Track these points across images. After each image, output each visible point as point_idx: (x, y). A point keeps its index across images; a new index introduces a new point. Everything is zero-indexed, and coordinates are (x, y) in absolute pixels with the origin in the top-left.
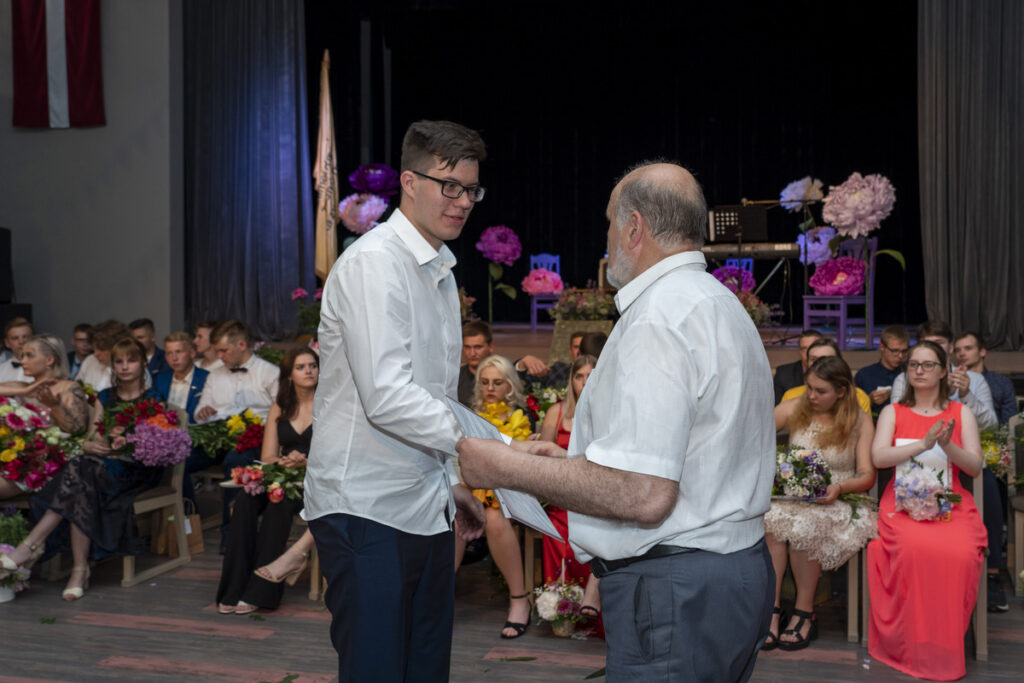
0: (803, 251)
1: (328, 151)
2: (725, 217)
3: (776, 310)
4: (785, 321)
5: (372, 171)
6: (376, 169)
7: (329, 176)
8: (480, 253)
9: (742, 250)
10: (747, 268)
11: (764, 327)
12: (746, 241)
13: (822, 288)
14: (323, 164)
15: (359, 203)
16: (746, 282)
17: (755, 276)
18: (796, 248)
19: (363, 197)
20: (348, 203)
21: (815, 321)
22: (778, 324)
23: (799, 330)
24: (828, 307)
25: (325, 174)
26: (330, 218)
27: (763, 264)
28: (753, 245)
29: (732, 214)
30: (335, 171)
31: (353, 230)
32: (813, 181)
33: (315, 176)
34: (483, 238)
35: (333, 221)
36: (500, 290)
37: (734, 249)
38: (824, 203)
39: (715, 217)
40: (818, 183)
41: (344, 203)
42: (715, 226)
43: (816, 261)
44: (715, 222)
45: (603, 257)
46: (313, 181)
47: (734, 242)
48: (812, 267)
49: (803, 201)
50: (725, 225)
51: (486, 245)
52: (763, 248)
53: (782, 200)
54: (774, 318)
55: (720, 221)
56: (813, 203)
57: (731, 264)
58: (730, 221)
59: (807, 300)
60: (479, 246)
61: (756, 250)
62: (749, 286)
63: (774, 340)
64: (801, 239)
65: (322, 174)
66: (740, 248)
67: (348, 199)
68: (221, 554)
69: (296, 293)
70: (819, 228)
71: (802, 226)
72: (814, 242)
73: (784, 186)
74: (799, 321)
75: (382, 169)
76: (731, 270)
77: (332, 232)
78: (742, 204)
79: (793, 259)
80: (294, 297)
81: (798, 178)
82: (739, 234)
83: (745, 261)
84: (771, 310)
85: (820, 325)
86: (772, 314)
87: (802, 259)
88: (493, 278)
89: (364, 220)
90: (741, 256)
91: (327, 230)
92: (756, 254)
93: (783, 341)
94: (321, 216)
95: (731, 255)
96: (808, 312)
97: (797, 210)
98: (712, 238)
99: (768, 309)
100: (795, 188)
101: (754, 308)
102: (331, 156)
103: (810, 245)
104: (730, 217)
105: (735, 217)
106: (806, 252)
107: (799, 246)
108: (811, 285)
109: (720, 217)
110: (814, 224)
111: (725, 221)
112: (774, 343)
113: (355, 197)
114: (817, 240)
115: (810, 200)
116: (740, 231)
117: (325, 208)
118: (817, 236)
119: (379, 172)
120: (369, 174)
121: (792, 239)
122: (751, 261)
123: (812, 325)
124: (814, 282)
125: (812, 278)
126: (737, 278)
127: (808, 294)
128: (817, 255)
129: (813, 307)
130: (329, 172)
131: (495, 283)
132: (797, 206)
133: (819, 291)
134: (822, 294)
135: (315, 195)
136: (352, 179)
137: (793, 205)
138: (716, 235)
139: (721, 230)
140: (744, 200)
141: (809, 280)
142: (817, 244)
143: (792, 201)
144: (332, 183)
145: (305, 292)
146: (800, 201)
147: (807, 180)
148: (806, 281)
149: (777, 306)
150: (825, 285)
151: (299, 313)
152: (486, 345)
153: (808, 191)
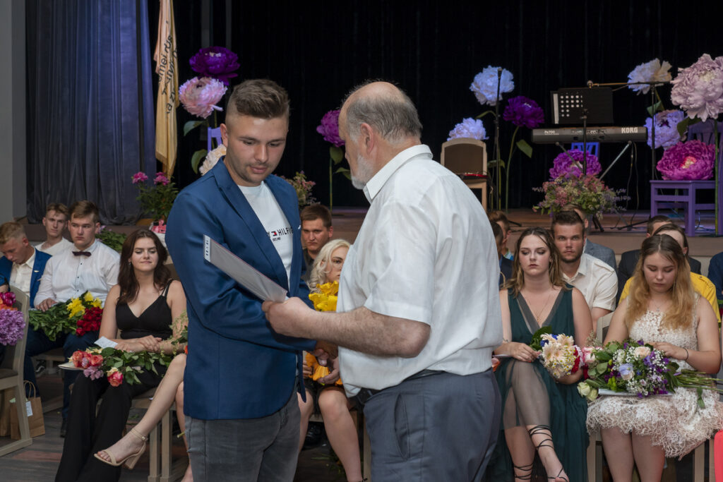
0: (650, 134)
1: (168, 34)
2: (570, 99)
3: (622, 194)
4: (631, 207)
5: (212, 54)
6: (216, 52)
7: (169, 59)
8: (321, 136)
9: (587, 133)
10: (593, 152)
11: (609, 212)
12: (591, 125)
13: (669, 173)
14: (163, 47)
15: (198, 86)
16: (591, 166)
17: (600, 161)
18: (644, 131)
19: (202, 80)
20: (188, 86)
21: (663, 206)
22: (624, 209)
23: (645, 216)
24: (676, 192)
25: (166, 57)
26: (170, 101)
27: (609, 148)
28: (599, 128)
29: (577, 97)
30: (175, 54)
31: (193, 113)
32: (661, 63)
33: (155, 59)
34: (324, 121)
35: (173, 104)
36: (341, 173)
37: (580, 132)
38: (672, 85)
39: (559, 100)
40: (667, 65)
41: (184, 87)
42: (560, 109)
43: (663, 145)
44: (560, 104)
45: (446, 140)
46: (154, 64)
47: (579, 125)
48: (660, 151)
49: (651, 84)
50: (570, 108)
51: (327, 128)
52: (609, 131)
53: (630, 81)
54: (619, 203)
55: (565, 104)
56: (662, 84)
57: (576, 147)
58: (575, 104)
59: (655, 185)
60: (319, 130)
61: (601, 133)
62: (595, 170)
63: (620, 226)
64: (649, 121)
65: (162, 57)
66: (585, 132)
67: (188, 82)
68: (62, 436)
69: (136, 177)
70: (668, 111)
71: (650, 109)
72: (661, 126)
73: (633, 69)
74: (645, 206)
75: (222, 52)
76: (576, 153)
77: (172, 115)
78: (588, 86)
79: (640, 143)
80: (134, 180)
81: (646, 61)
82: (585, 117)
83: (591, 144)
84: (617, 195)
85: (668, 210)
86: (618, 198)
87: (650, 143)
88: (333, 162)
89: (204, 104)
90: (586, 139)
91: (168, 113)
92: (602, 137)
93: (630, 227)
94: (162, 99)
95: (576, 138)
96: (655, 197)
97: (645, 92)
98: (557, 121)
99: (613, 194)
100: (643, 70)
101: (599, 193)
102: (170, 39)
103: (657, 128)
104: (575, 99)
105: (580, 99)
106: (654, 136)
107: (647, 129)
108: (659, 169)
109: (565, 99)
110: (662, 107)
111: (570, 104)
112: (620, 229)
113: (195, 80)
114: (666, 123)
115: (658, 83)
116: (585, 114)
117: (165, 92)
118: (665, 119)
119: (219, 55)
120: (209, 56)
121: (640, 123)
122: (597, 144)
123: (660, 210)
124: (662, 166)
125: (659, 162)
126: (582, 163)
127: (655, 179)
128: (666, 139)
129: (660, 192)
130: (169, 55)
131: (335, 167)
132: (644, 88)
133: (667, 176)
134: (671, 178)
135: (155, 78)
136: (191, 62)
137: (641, 87)
138: (560, 117)
139: (565, 113)
140: (590, 82)
141: (656, 164)
142: (665, 127)
143: (639, 83)
144: (172, 66)
145: (144, 176)
146: (647, 83)
147: (656, 61)
148: (653, 166)
149: (624, 191)
150: (673, 169)
151: (139, 198)
152: (325, 229)
153: (656, 72)
